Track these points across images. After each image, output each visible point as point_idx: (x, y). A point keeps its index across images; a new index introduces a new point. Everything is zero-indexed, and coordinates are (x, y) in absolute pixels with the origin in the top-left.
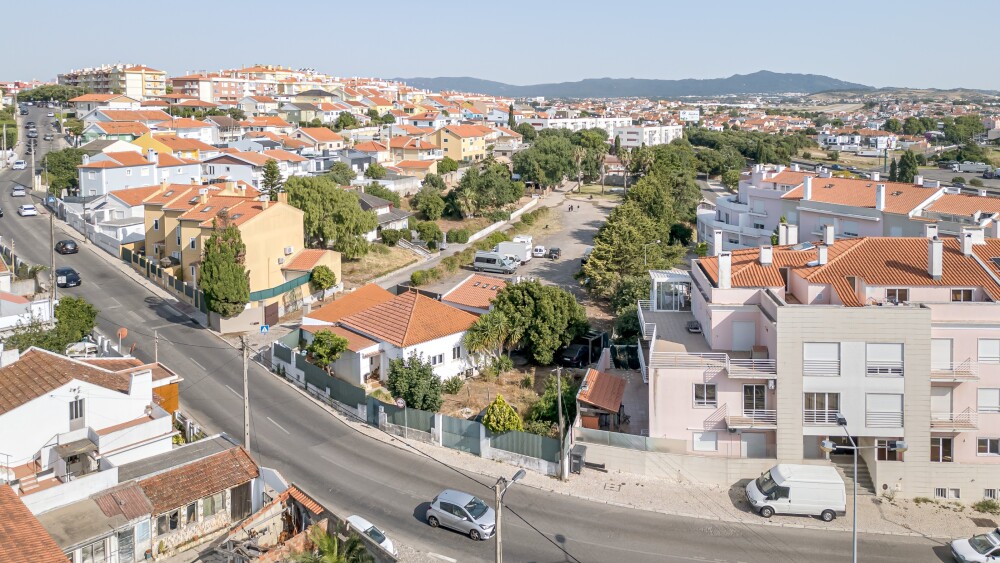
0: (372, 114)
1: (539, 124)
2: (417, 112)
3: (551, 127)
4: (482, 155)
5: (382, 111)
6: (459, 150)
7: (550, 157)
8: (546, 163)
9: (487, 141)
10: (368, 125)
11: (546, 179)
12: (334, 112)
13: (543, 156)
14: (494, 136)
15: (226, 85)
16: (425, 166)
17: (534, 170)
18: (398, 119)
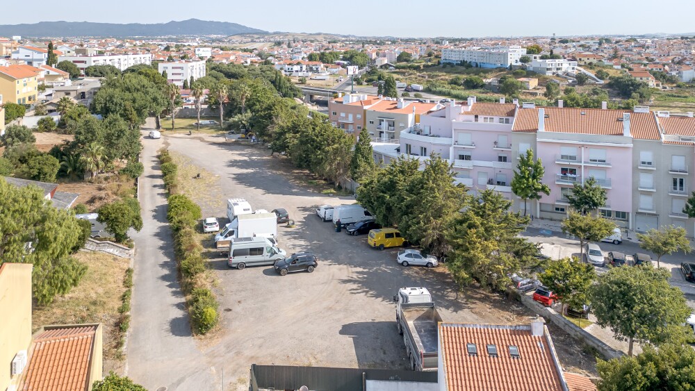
3: (93, 64)
4: (34, 96)
6: (13, 92)
8: (134, 101)
9: (39, 81)
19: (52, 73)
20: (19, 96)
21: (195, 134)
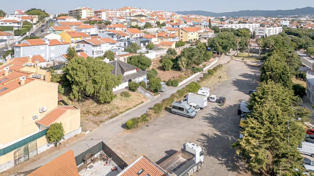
0: (158, 23)
1: (221, 26)
2: (175, 22)
3: (226, 27)
4: (196, 39)
5: (161, 22)
6: (187, 37)
7: (224, 41)
8: (223, 43)
9: (199, 33)
10: (155, 27)
11: (222, 50)
12: (144, 22)
13: (221, 40)
14: (202, 31)
15: (111, 13)
16: (170, 44)
17: (217, 46)
18: (167, 25)
19: (207, 30)
20: (189, 39)
21: (246, 60)
